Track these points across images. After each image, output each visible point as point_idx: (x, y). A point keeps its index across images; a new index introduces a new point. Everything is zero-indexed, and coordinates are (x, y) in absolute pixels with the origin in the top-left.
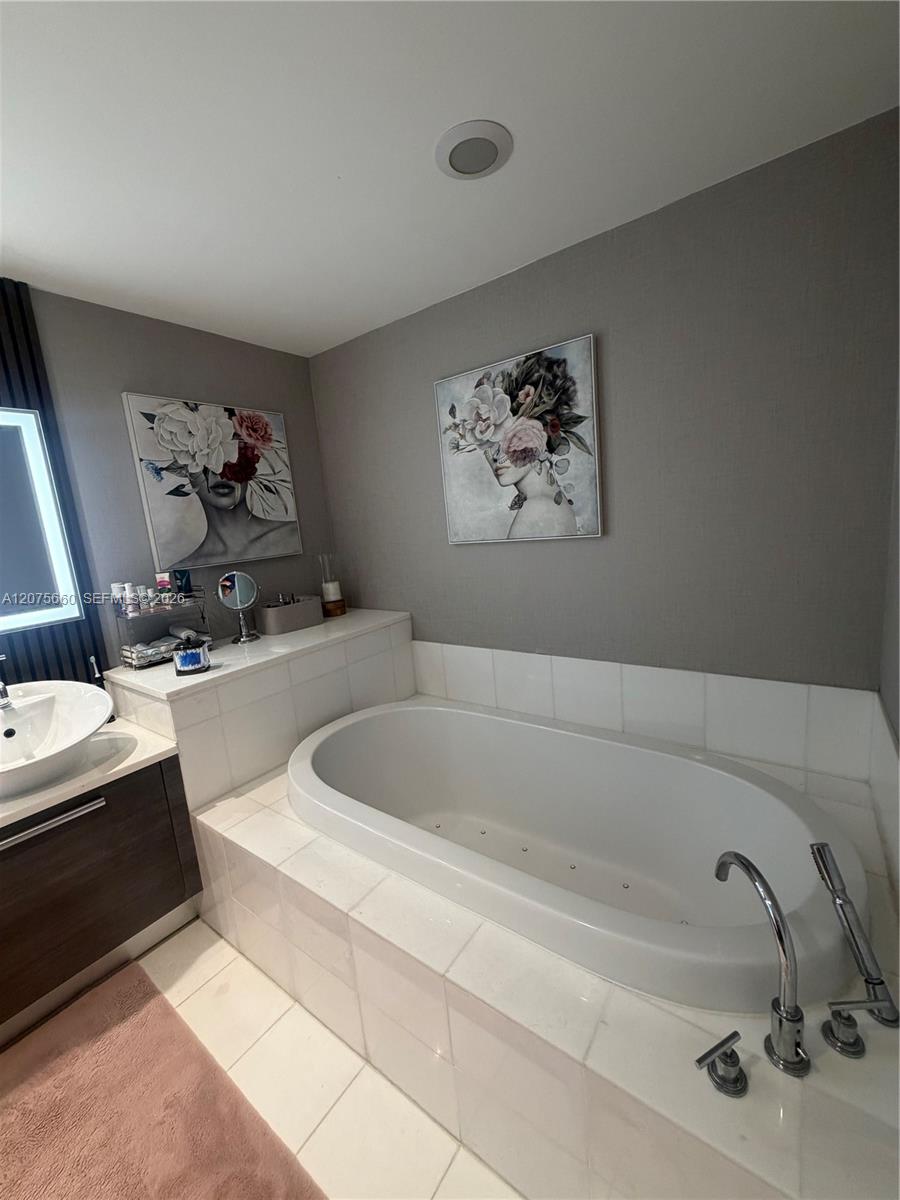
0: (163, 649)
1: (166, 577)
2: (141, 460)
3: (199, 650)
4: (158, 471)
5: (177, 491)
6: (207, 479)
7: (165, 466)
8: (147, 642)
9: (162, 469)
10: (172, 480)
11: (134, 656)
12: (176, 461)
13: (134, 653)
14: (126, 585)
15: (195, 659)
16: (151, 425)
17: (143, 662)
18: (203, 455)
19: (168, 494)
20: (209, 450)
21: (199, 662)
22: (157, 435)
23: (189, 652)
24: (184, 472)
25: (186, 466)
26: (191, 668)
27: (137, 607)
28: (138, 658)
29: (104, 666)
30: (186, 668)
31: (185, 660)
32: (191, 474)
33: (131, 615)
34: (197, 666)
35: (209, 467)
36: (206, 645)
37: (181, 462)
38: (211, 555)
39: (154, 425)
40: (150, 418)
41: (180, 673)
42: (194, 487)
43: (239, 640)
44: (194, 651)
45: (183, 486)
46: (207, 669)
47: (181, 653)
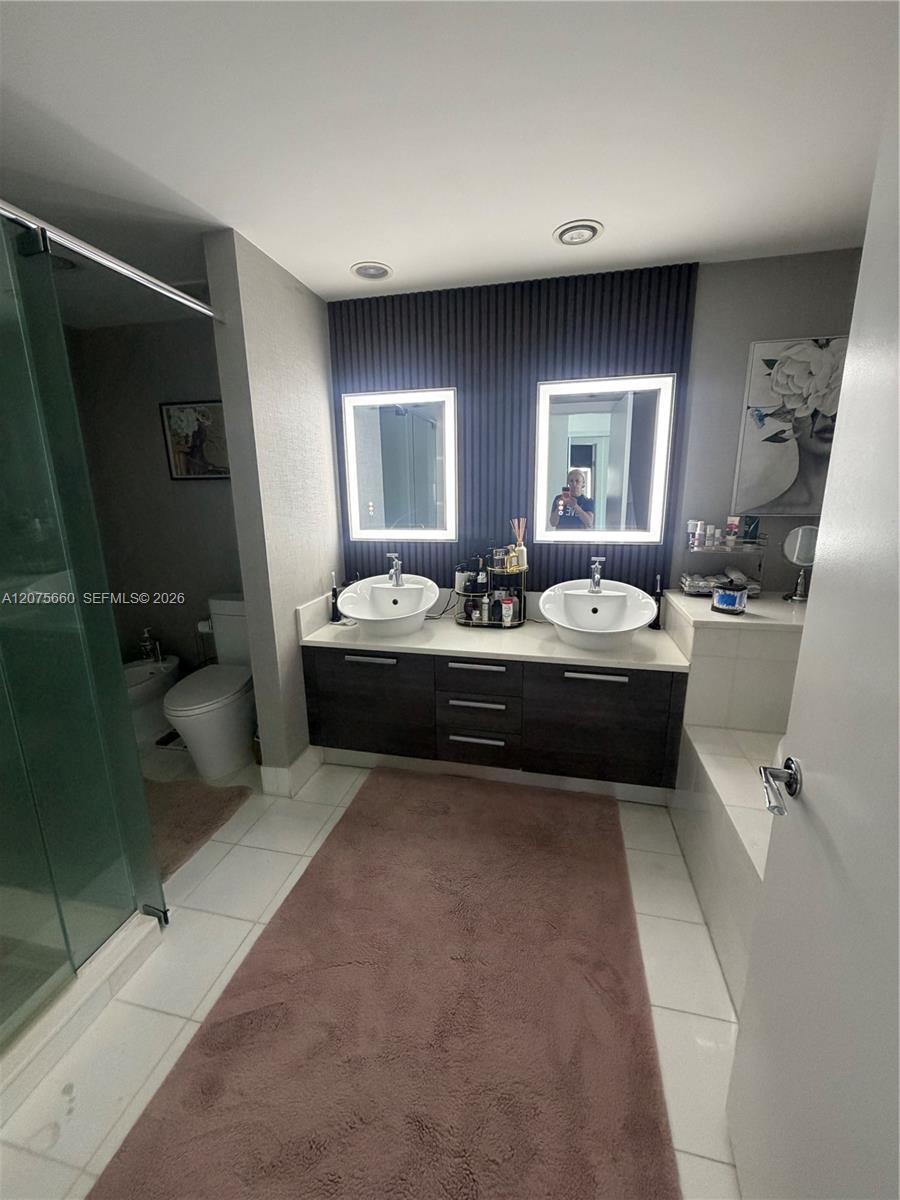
0: (712, 584)
1: (736, 520)
2: (749, 408)
3: (737, 594)
4: (761, 418)
5: (776, 438)
6: (814, 423)
7: (769, 412)
8: (704, 576)
9: (767, 415)
10: (773, 426)
11: (687, 583)
12: (784, 406)
13: (687, 582)
14: (699, 523)
15: (732, 601)
16: (769, 371)
17: (693, 591)
18: (818, 397)
19: (766, 440)
20: (827, 390)
21: (734, 605)
22: (773, 381)
23: (728, 592)
24: (789, 417)
25: (794, 410)
26: (724, 607)
27: (702, 544)
28: (690, 586)
29: (665, 586)
30: (721, 607)
31: (723, 599)
32: (796, 419)
33: (696, 549)
34: (730, 608)
35: (820, 409)
36: (746, 591)
37: (789, 406)
38: (791, 505)
39: (772, 371)
40: (770, 364)
41: (715, 609)
42: (795, 432)
43: (791, 598)
44: (732, 593)
45: (784, 431)
46: (740, 613)
47: (721, 591)
